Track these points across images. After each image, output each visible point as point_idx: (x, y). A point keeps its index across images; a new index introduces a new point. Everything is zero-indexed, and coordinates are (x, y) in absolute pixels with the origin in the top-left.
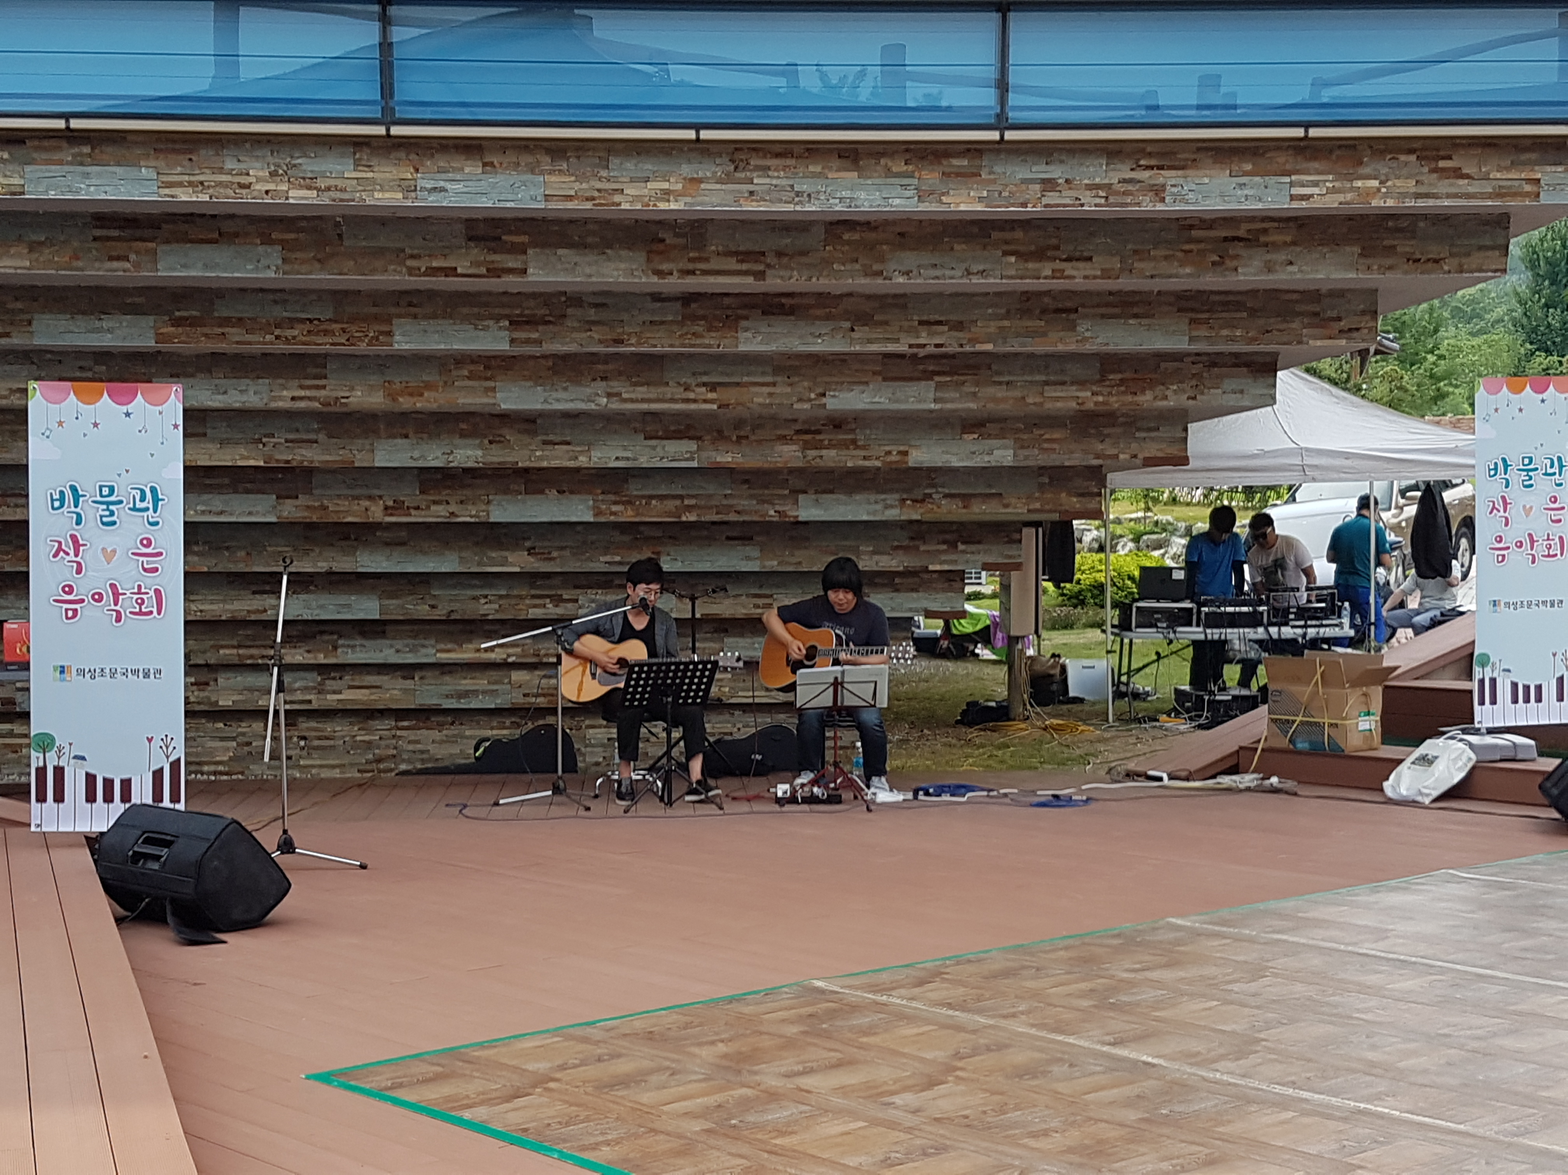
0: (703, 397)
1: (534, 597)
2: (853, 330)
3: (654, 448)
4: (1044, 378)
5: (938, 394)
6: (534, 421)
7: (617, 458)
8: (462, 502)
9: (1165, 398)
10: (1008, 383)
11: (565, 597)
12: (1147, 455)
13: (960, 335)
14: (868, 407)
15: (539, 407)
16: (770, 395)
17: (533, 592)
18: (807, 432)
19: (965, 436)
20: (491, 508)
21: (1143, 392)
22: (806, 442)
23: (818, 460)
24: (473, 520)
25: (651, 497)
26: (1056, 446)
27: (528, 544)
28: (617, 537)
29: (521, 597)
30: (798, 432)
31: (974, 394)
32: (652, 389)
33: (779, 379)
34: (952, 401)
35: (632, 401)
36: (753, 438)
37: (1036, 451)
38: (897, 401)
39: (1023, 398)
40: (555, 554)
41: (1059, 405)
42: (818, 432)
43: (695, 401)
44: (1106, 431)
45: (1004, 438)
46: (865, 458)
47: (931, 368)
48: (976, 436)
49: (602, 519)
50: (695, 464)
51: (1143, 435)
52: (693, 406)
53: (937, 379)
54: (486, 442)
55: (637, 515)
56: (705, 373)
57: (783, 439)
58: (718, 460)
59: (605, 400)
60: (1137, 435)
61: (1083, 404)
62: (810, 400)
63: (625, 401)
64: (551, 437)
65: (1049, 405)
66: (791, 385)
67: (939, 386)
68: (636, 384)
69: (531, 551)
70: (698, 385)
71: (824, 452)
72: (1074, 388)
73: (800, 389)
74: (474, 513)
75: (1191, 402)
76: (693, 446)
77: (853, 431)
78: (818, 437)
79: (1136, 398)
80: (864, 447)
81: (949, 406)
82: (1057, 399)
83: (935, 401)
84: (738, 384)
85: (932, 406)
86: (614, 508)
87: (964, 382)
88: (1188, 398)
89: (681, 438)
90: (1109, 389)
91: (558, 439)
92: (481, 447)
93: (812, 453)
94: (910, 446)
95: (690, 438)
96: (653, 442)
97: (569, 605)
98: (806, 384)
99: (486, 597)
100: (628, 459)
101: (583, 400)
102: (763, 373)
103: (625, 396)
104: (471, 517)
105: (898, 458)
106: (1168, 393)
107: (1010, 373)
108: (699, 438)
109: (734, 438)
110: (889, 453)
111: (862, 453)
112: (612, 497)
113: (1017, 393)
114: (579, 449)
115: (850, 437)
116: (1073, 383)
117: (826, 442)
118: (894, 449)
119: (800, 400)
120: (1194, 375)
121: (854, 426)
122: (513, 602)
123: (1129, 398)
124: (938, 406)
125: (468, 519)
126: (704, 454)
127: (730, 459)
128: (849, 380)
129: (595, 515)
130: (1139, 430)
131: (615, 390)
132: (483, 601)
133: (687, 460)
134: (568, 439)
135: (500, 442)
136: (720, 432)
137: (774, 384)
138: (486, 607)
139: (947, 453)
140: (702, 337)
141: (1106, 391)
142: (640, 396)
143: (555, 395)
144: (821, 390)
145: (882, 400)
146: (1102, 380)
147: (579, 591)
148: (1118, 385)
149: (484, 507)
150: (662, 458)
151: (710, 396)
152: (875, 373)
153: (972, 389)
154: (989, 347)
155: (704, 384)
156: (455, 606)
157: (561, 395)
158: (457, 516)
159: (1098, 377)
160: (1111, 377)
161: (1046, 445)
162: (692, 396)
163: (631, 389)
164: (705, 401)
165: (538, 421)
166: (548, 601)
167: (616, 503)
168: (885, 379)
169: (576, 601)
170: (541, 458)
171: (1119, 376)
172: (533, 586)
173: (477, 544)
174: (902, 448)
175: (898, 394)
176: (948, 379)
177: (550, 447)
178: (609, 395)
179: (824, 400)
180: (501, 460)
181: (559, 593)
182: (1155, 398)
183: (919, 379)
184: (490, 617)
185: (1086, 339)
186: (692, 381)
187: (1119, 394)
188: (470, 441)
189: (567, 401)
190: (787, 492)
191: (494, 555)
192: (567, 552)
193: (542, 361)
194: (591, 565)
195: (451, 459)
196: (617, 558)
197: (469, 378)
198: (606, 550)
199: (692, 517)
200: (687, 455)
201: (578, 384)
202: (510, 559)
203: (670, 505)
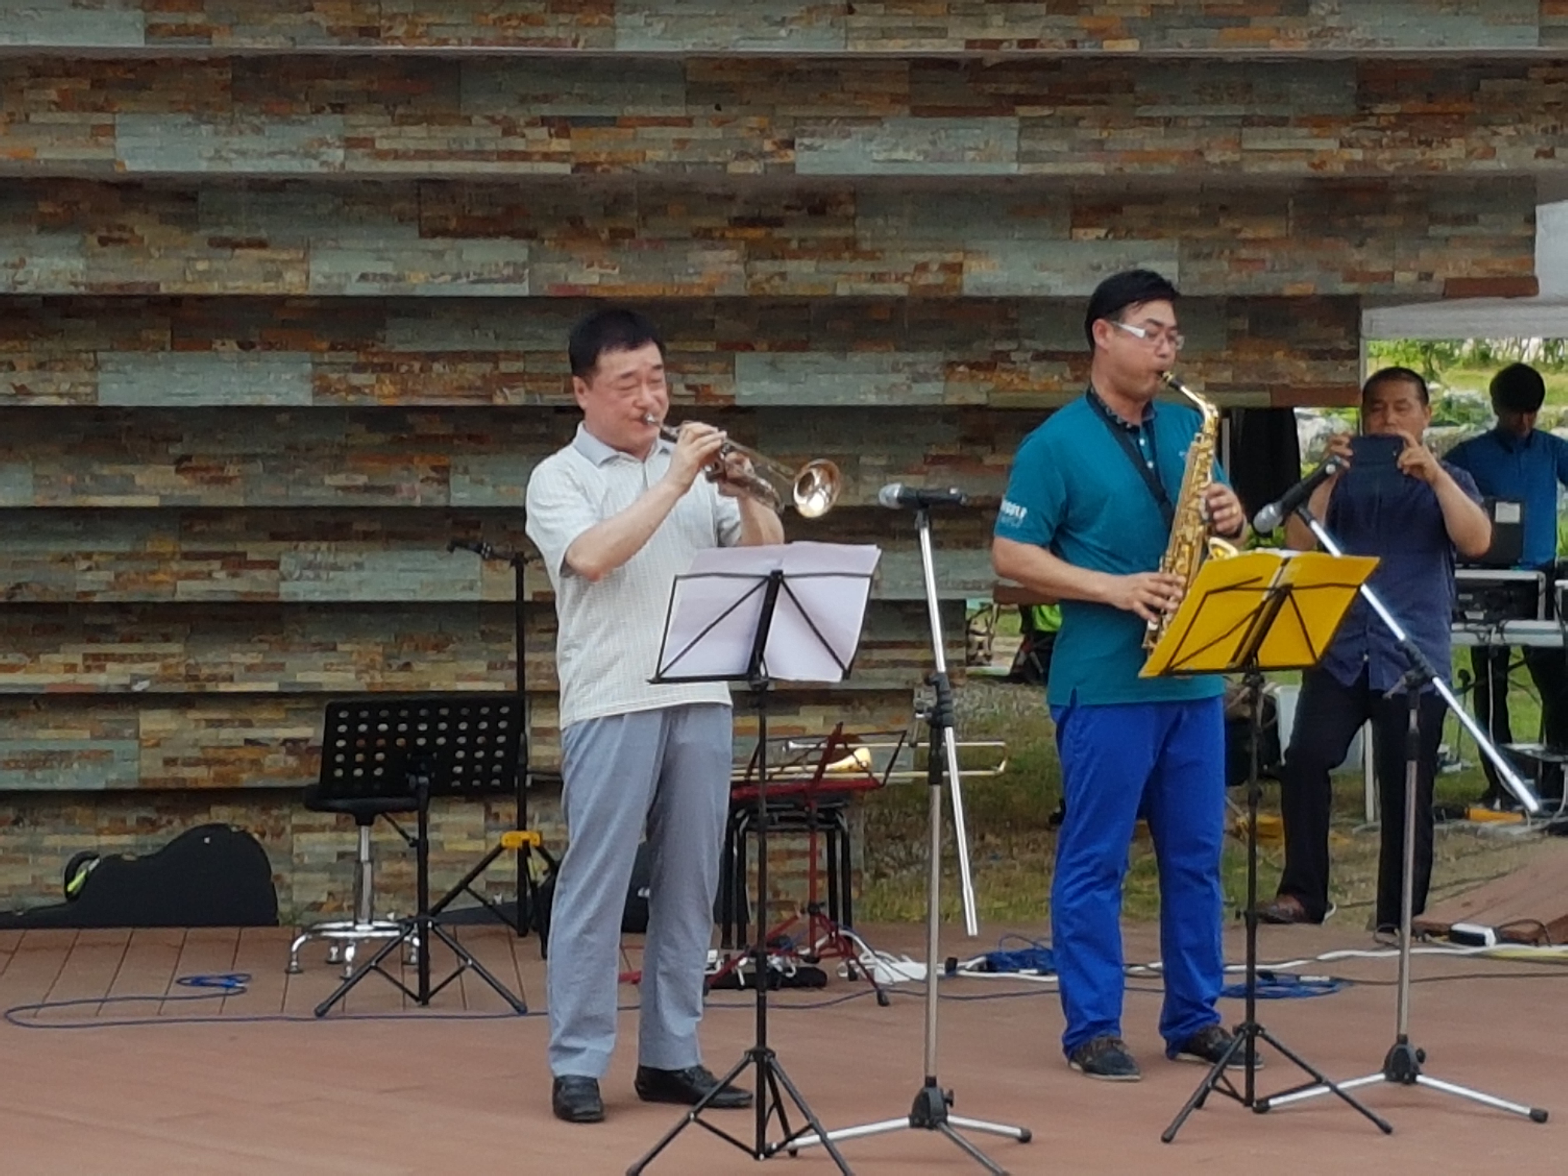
0: (545, 149)
1: (187, 556)
2: (851, 11)
3: (439, 255)
4: (1241, 110)
5: (1026, 145)
6: (193, 199)
7: (364, 277)
8: (41, 366)
9: (1490, 153)
10: (1168, 122)
11: (251, 556)
12: (1452, 274)
13: (1071, 21)
14: (879, 170)
15: (203, 167)
16: (682, 143)
17: (186, 547)
18: (754, 222)
19: (1080, 233)
20: (101, 376)
21: (1444, 141)
22: (751, 244)
23: (777, 281)
24: (64, 402)
25: (433, 357)
26: (1266, 254)
27: (176, 450)
28: (362, 436)
29: (160, 557)
30: (739, 222)
31: (1100, 143)
32: (436, 129)
33: (697, 111)
34: (1055, 157)
35: (397, 155)
36: (643, 234)
37: (1225, 265)
38: (941, 158)
39: (1200, 153)
40: (232, 470)
41: (1274, 167)
42: (777, 222)
43: (525, 156)
44: (1370, 222)
45: (1158, 237)
46: (875, 278)
47: (1012, 89)
48: (1102, 232)
49: (331, 401)
50: (523, 290)
51: (1444, 230)
52: (522, 168)
53: (1023, 111)
54: (93, 240)
55: (403, 392)
56: (546, 99)
57: (705, 236)
58: (572, 280)
59: (340, 153)
60: (1432, 231)
61: (1323, 163)
62: (762, 155)
63: (382, 155)
64: (228, 232)
65: (1253, 168)
66: (721, 123)
67: (1028, 127)
68: (403, 121)
69: (182, 464)
70: (531, 124)
71: (790, 266)
72: (1304, 131)
73: (742, 133)
74: (65, 387)
75: (1543, 164)
76: (518, 250)
77: (849, 220)
78: (779, 233)
79: (1429, 154)
80: (871, 256)
81: (1049, 169)
82: (1269, 154)
83: (1022, 157)
84: (612, 121)
85: (1013, 169)
86: (357, 379)
87: (1078, 119)
88: (1539, 154)
89: (496, 235)
90: (1375, 135)
91: (243, 235)
92: (81, 251)
93: (764, 267)
94: (966, 252)
95: (514, 235)
96: (438, 244)
97: (261, 574)
98: (754, 121)
99: (88, 556)
100: (385, 277)
101: (293, 154)
102: (665, 100)
103: (382, 145)
104: (60, 395)
105: (941, 279)
106: (1496, 142)
107: (1173, 100)
108: (530, 235)
109: (605, 235)
110: (923, 267)
111: (870, 267)
112: (352, 357)
113: (1187, 143)
114: (285, 256)
116: (1301, 123)
117: (794, 245)
118: (934, 258)
119: (742, 155)
120: (1548, 106)
121: (851, 210)
122: (145, 566)
123: (1416, 154)
124: (1026, 169)
125: (54, 401)
126: (544, 268)
127: (596, 280)
128: (843, 112)
129: (315, 394)
130: (1435, 219)
131: (361, 133)
132: (82, 565)
133: (507, 280)
134: (263, 234)
135: (120, 241)
136: (576, 222)
137: (688, 122)
138: (88, 576)
139: (1043, 268)
140: (541, 22)
141: (1367, 137)
142: (412, 145)
143: (236, 142)
144: (782, 134)
145: (911, 155)
146: (1362, 114)
147: (280, 546)
148: (1395, 127)
149: (86, 376)
150: (457, 277)
151: (559, 145)
152: (896, 99)
153: (1096, 134)
154: (1129, 46)
155: (545, 121)
156: (27, 575)
157: (250, 142)
158: (30, 394)
159: (1351, 109)
160: (1380, 109)
161: (1244, 253)
162: (518, 144)
163: (394, 130)
164: (547, 157)
165: (201, 199)
166: (216, 564)
167: (359, 368)
168: (916, 112)
169: (275, 565)
170: (204, 275)
171: (1397, 108)
172: (188, 533)
173: (69, 450)
174: (949, 258)
175: (942, 146)
176: (1047, 112)
177: (227, 252)
178: (350, 143)
179: (791, 156)
180: (125, 278)
181: (240, 548)
182: (1469, 153)
183: (985, 112)
184: (97, 599)
185: (1327, 32)
186: (520, 116)
187: (1394, 145)
188: (59, 240)
189: (261, 156)
190: (710, 347)
191: (106, 471)
192: (257, 467)
193: (210, 72)
194: (307, 493)
195: (20, 276)
196: (361, 480)
197: (60, 106)
198: (337, 463)
199: (515, 398)
200: (506, 272)
201: (285, 119)
202: (139, 481)
203: (472, 372)
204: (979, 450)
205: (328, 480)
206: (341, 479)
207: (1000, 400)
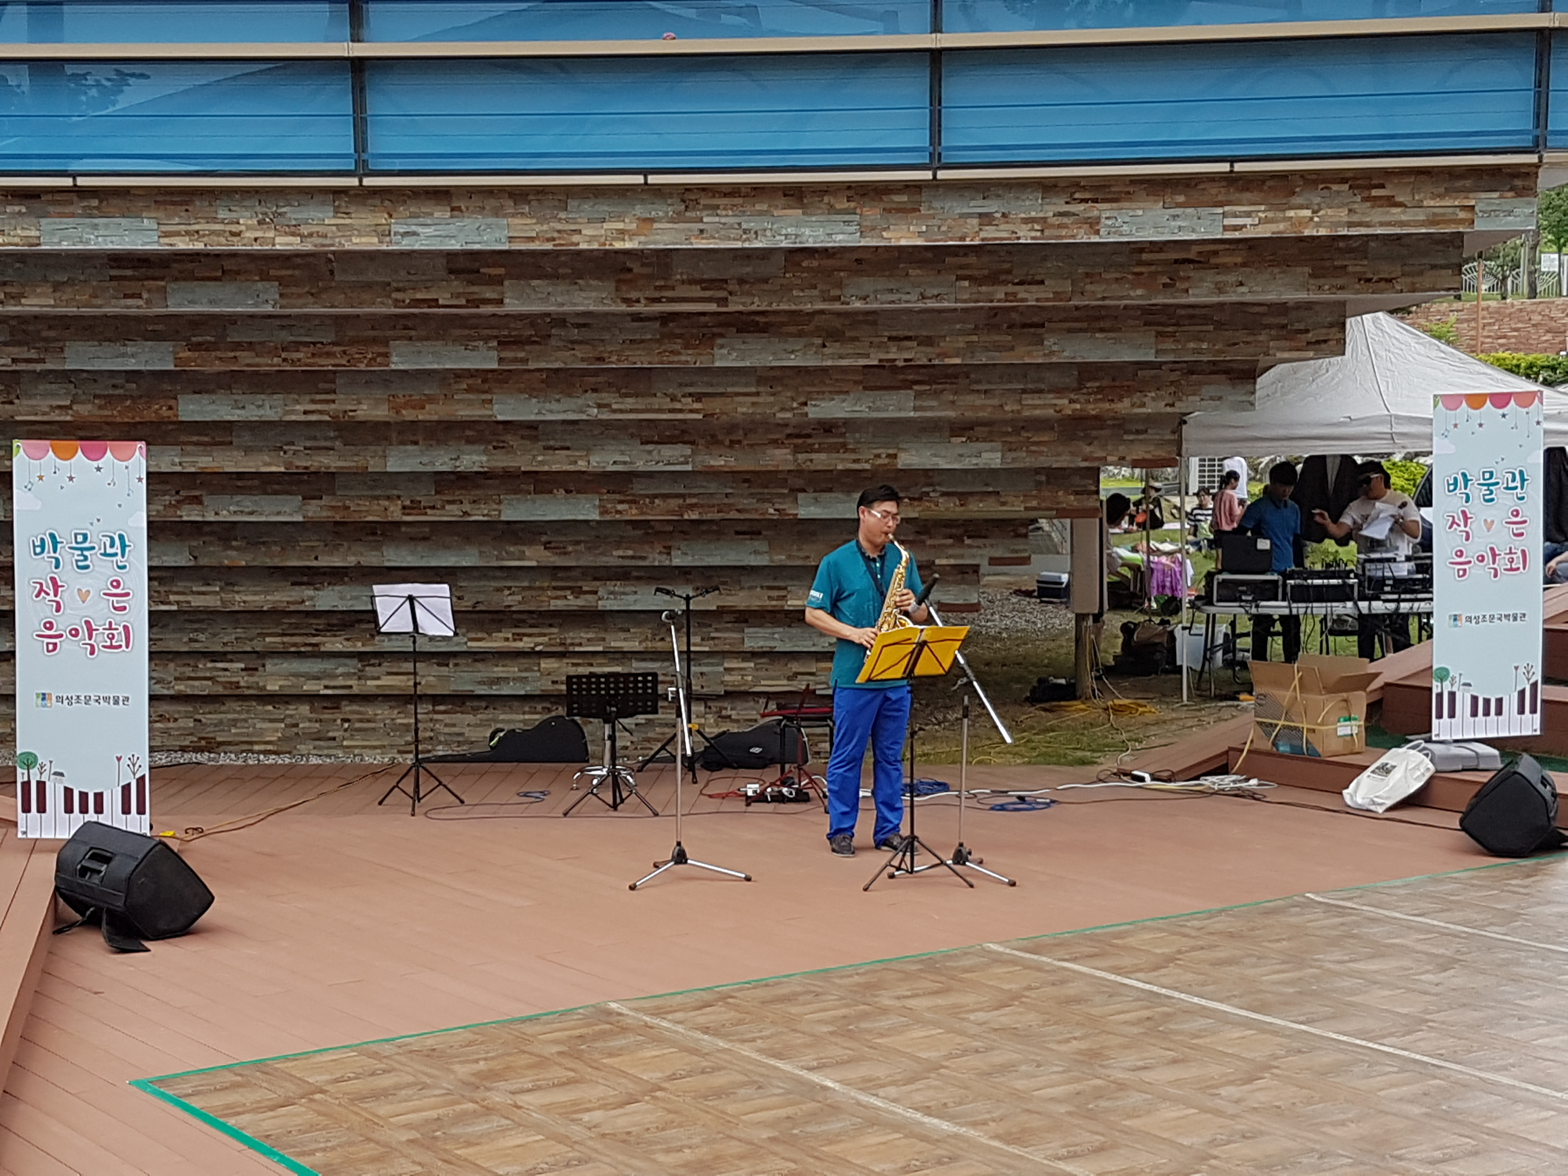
0: (690, 407)
1: (555, 588)
2: (824, 346)
3: (650, 452)
4: (1022, 386)
5: (918, 403)
6: (536, 428)
7: (615, 463)
8: (474, 502)
9: (1143, 405)
10: (986, 392)
11: (585, 589)
12: (1135, 457)
13: (929, 349)
14: (848, 415)
15: (533, 418)
16: (754, 404)
17: (554, 584)
18: (798, 436)
19: (953, 440)
20: (502, 507)
21: (1120, 400)
22: (796, 446)
23: (808, 463)
24: (486, 519)
25: (656, 496)
26: (1044, 449)
27: (544, 538)
28: (630, 532)
29: (541, 588)
30: (789, 436)
31: (953, 402)
32: (640, 400)
33: (761, 389)
34: (931, 408)
35: (621, 411)
36: (745, 442)
37: (1024, 454)
38: (878, 410)
39: (1002, 406)
40: (570, 549)
41: (1037, 412)
42: (809, 436)
43: (681, 411)
44: (1094, 433)
45: (991, 441)
46: (855, 461)
47: (910, 377)
48: (964, 439)
49: (608, 518)
50: (689, 468)
51: (1131, 437)
52: (680, 416)
53: (916, 387)
54: (491, 447)
55: (642, 513)
56: (691, 385)
57: (775, 443)
58: (712, 463)
59: (596, 410)
60: (1126, 437)
61: (1060, 411)
62: (793, 409)
63: (615, 411)
64: (552, 443)
65: (1026, 413)
66: (774, 395)
67: (918, 395)
68: (627, 395)
69: (547, 546)
70: (683, 396)
71: (814, 456)
72: (1051, 396)
73: (784, 399)
74: (486, 512)
75: (1169, 410)
76: (687, 450)
77: (843, 435)
78: (809, 441)
79: (1113, 406)
80: (854, 451)
81: (929, 414)
82: (1036, 407)
83: (915, 409)
84: (722, 394)
85: (912, 414)
86: (620, 507)
87: (942, 391)
88: (1166, 405)
89: (676, 443)
90: (1086, 397)
91: (558, 444)
92: (485, 452)
93: (801, 457)
94: (899, 449)
95: (684, 443)
96: (650, 447)
97: (589, 597)
98: (789, 394)
99: (509, 588)
100: (625, 463)
101: (574, 411)
102: (747, 385)
103: (615, 406)
104: (484, 515)
105: (886, 461)
106: (1145, 400)
107: (989, 383)
108: (692, 443)
109: (727, 443)
110: (878, 456)
111: (853, 456)
112: (618, 497)
113: (996, 402)
114: (578, 454)
115: (841, 440)
116: (1049, 392)
117: (817, 446)
118: (883, 452)
119: (783, 409)
120: (1172, 382)
121: (844, 430)
122: (534, 593)
123: (1107, 406)
124: (918, 414)
125: (481, 518)
126: (699, 458)
127: (722, 463)
128: (829, 389)
129: (601, 514)
130: (1130, 432)
131: (605, 402)
132: (507, 592)
133: (682, 463)
134: (568, 444)
135: (503, 447)
136: (713, 436)
137: (758, 394)
138: (510, 598)
139: (936, 456)
140: (679, 354)
141: (1082, 398)
142: (629, 407)
143: (547, 405)
144: (802, 399)
145: (863, 408)
146: (1077, 390)
147: (598, 583)
148: (1095, 393)
149: (495, 506)
150: (657, 463)
151: (697, 406)
152: (856, 382)
153: (951, 398)
154: (957, 361)
155: (690, 395)
156: (481, 598)
157: (555, 406)
158: (469, 515)
159: (1075, 385)
160: (1088, 385)
161: (1033, 448)
162: (678, 406)
163: (620, 400)
164: (692, 411)
165: (540, 427)
166: (569, 592)
167: (621, 502)
168: (865, 388)
169: (596, 593)
170: (542, 463)
171: (1097, 384)
172: (554, 578)
173: (494, 539)
174: (891, 451)
175: (878, 403)
176: (928, 388)
177: (551, 452)
178: (599, 406)
179: (806, 409)
180: (505, 464)
181: (579, 584)
182: (1133, 405)
183: (899, 388)
184: (513, 609)
185: (1052, 353)
186: (679, 393)
187: (1096, 401)
188: (476, 447)
189: (559, 412)
190: (786, 491)
191: (512, 549)
192: (581, 547)
193: (538, 374)
194: (605, 559)
195: (458, 464)
196: (630, 553)
197: (467, 391)
198: (618, 545)
199: (694, 516)
200: (682, 459)
201: (570, 396)
202: (527, 553)
203: (674, 503)
204: (923, 537)
205: (614, 553)
206: (621, 553)
207: (926, 515)
